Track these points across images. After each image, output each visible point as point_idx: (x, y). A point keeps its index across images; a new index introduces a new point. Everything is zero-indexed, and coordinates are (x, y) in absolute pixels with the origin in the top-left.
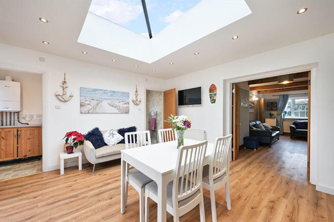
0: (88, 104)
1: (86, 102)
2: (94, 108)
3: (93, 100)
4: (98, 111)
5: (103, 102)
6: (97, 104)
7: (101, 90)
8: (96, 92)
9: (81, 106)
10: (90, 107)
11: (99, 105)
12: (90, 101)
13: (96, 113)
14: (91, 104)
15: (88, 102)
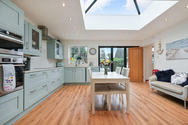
0: (170, 54)
1: (169, 52)
2: (174, 56)
3: (172, 50)
4: (176, 57)
5: (180, 50)
6: (176, 53)
7: (178, 41)
8: (175, 44)
9: (167, 55)
10: (171, 55)
11: (177, 53)
12: (171, 52)
13: (175, 59)
14: (172, 53)
15: (170, 52)
